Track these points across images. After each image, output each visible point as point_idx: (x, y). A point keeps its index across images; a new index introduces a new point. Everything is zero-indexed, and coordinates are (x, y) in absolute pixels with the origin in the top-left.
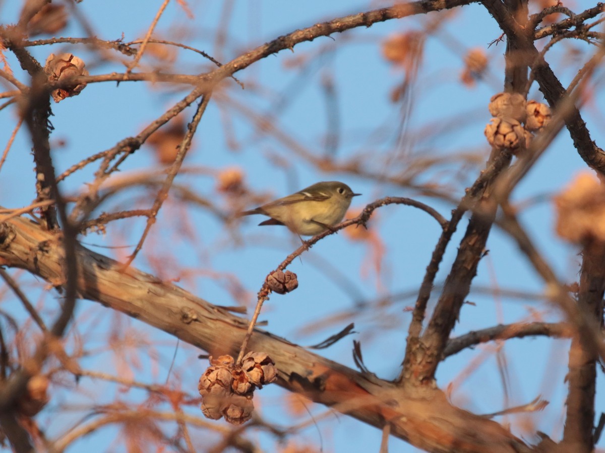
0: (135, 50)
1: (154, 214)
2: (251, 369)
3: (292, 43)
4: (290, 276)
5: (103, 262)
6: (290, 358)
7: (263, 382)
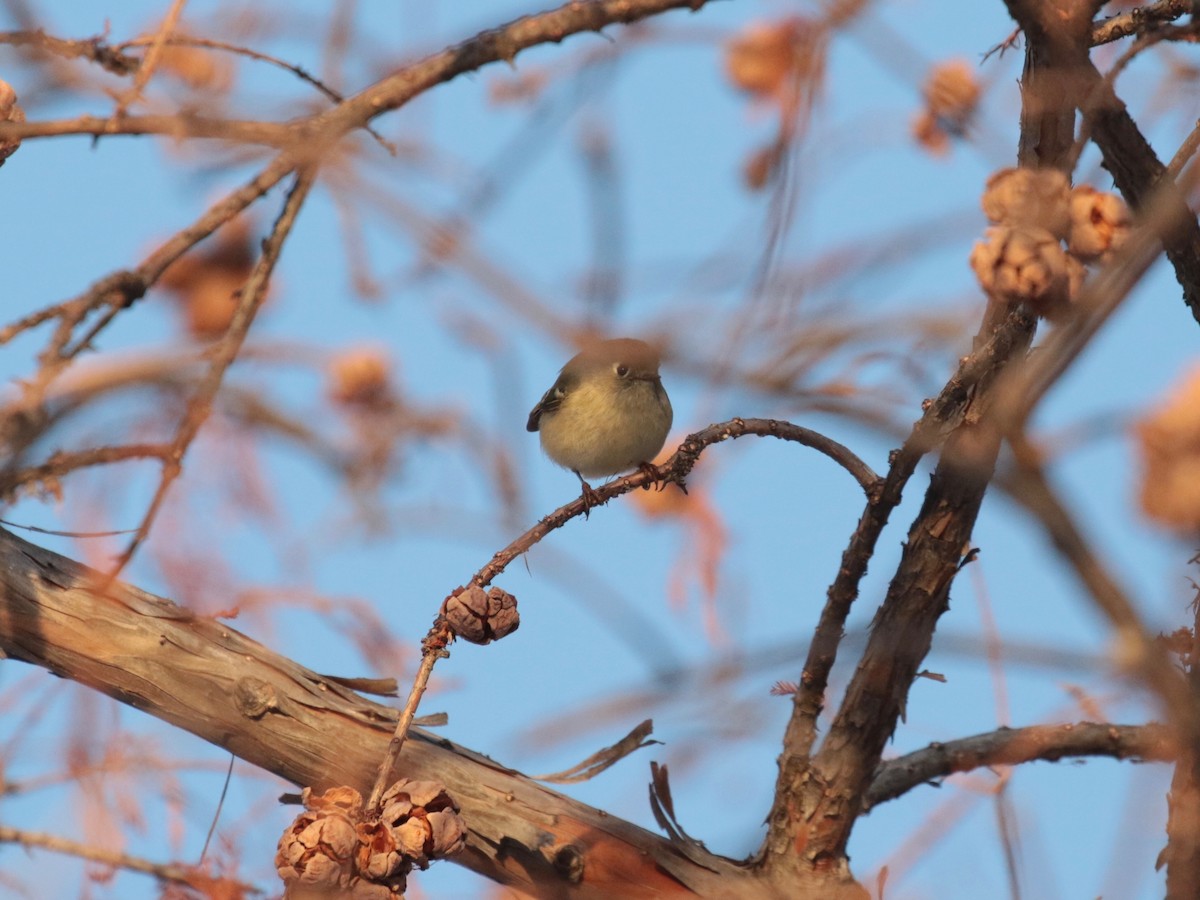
0: (136, 61)
1: (176, 455)
2: (402, 820)
3: (511, 50)
4: (500, 600)
5: (55, 570)
6: (499, 803)
7: (431, 851)
